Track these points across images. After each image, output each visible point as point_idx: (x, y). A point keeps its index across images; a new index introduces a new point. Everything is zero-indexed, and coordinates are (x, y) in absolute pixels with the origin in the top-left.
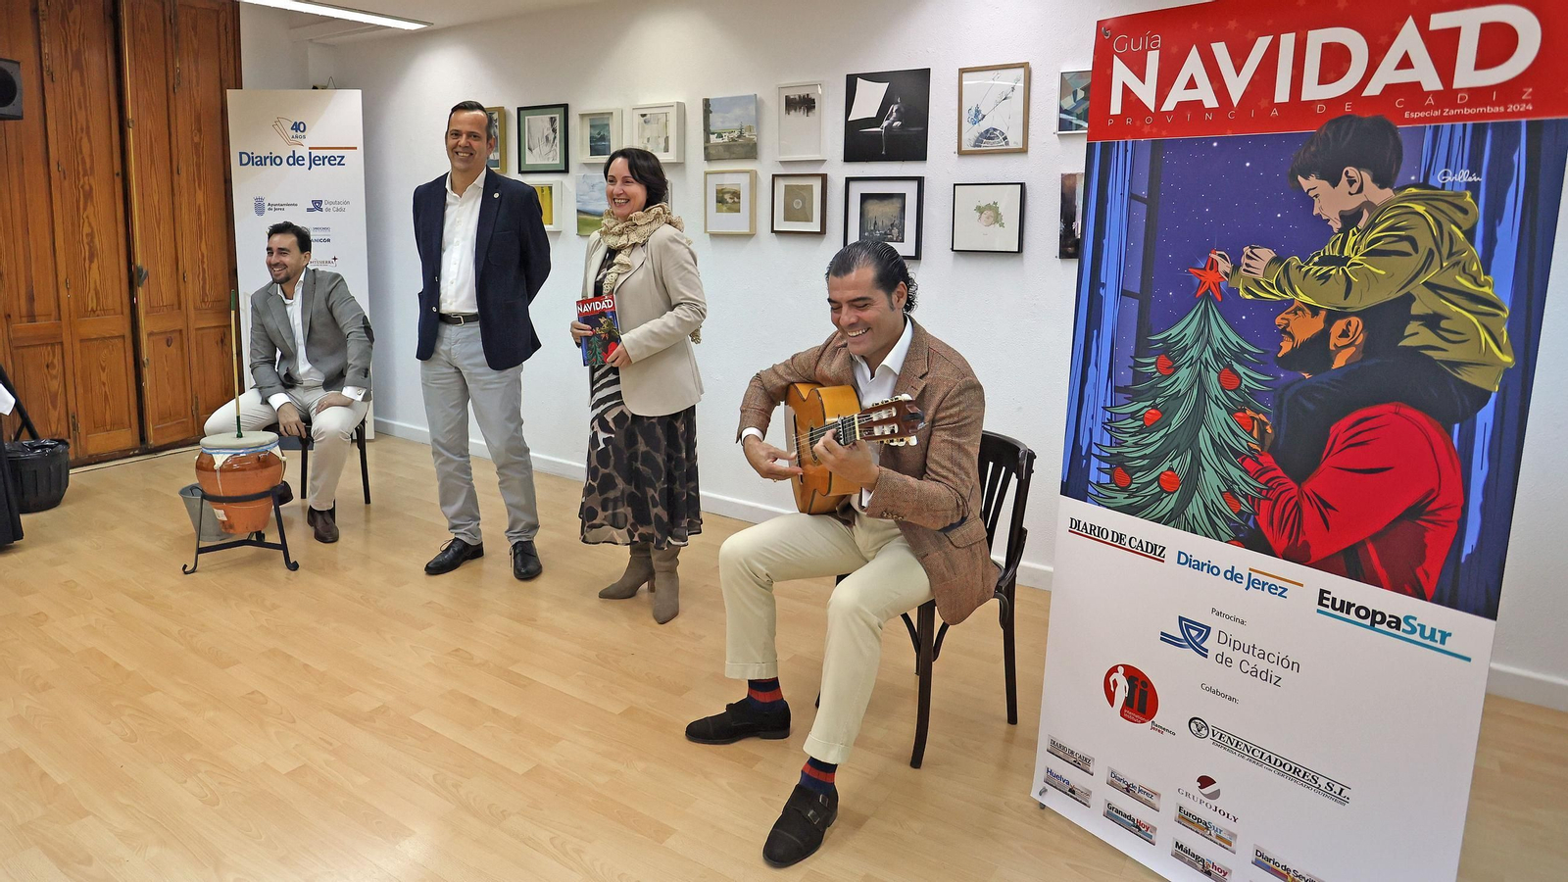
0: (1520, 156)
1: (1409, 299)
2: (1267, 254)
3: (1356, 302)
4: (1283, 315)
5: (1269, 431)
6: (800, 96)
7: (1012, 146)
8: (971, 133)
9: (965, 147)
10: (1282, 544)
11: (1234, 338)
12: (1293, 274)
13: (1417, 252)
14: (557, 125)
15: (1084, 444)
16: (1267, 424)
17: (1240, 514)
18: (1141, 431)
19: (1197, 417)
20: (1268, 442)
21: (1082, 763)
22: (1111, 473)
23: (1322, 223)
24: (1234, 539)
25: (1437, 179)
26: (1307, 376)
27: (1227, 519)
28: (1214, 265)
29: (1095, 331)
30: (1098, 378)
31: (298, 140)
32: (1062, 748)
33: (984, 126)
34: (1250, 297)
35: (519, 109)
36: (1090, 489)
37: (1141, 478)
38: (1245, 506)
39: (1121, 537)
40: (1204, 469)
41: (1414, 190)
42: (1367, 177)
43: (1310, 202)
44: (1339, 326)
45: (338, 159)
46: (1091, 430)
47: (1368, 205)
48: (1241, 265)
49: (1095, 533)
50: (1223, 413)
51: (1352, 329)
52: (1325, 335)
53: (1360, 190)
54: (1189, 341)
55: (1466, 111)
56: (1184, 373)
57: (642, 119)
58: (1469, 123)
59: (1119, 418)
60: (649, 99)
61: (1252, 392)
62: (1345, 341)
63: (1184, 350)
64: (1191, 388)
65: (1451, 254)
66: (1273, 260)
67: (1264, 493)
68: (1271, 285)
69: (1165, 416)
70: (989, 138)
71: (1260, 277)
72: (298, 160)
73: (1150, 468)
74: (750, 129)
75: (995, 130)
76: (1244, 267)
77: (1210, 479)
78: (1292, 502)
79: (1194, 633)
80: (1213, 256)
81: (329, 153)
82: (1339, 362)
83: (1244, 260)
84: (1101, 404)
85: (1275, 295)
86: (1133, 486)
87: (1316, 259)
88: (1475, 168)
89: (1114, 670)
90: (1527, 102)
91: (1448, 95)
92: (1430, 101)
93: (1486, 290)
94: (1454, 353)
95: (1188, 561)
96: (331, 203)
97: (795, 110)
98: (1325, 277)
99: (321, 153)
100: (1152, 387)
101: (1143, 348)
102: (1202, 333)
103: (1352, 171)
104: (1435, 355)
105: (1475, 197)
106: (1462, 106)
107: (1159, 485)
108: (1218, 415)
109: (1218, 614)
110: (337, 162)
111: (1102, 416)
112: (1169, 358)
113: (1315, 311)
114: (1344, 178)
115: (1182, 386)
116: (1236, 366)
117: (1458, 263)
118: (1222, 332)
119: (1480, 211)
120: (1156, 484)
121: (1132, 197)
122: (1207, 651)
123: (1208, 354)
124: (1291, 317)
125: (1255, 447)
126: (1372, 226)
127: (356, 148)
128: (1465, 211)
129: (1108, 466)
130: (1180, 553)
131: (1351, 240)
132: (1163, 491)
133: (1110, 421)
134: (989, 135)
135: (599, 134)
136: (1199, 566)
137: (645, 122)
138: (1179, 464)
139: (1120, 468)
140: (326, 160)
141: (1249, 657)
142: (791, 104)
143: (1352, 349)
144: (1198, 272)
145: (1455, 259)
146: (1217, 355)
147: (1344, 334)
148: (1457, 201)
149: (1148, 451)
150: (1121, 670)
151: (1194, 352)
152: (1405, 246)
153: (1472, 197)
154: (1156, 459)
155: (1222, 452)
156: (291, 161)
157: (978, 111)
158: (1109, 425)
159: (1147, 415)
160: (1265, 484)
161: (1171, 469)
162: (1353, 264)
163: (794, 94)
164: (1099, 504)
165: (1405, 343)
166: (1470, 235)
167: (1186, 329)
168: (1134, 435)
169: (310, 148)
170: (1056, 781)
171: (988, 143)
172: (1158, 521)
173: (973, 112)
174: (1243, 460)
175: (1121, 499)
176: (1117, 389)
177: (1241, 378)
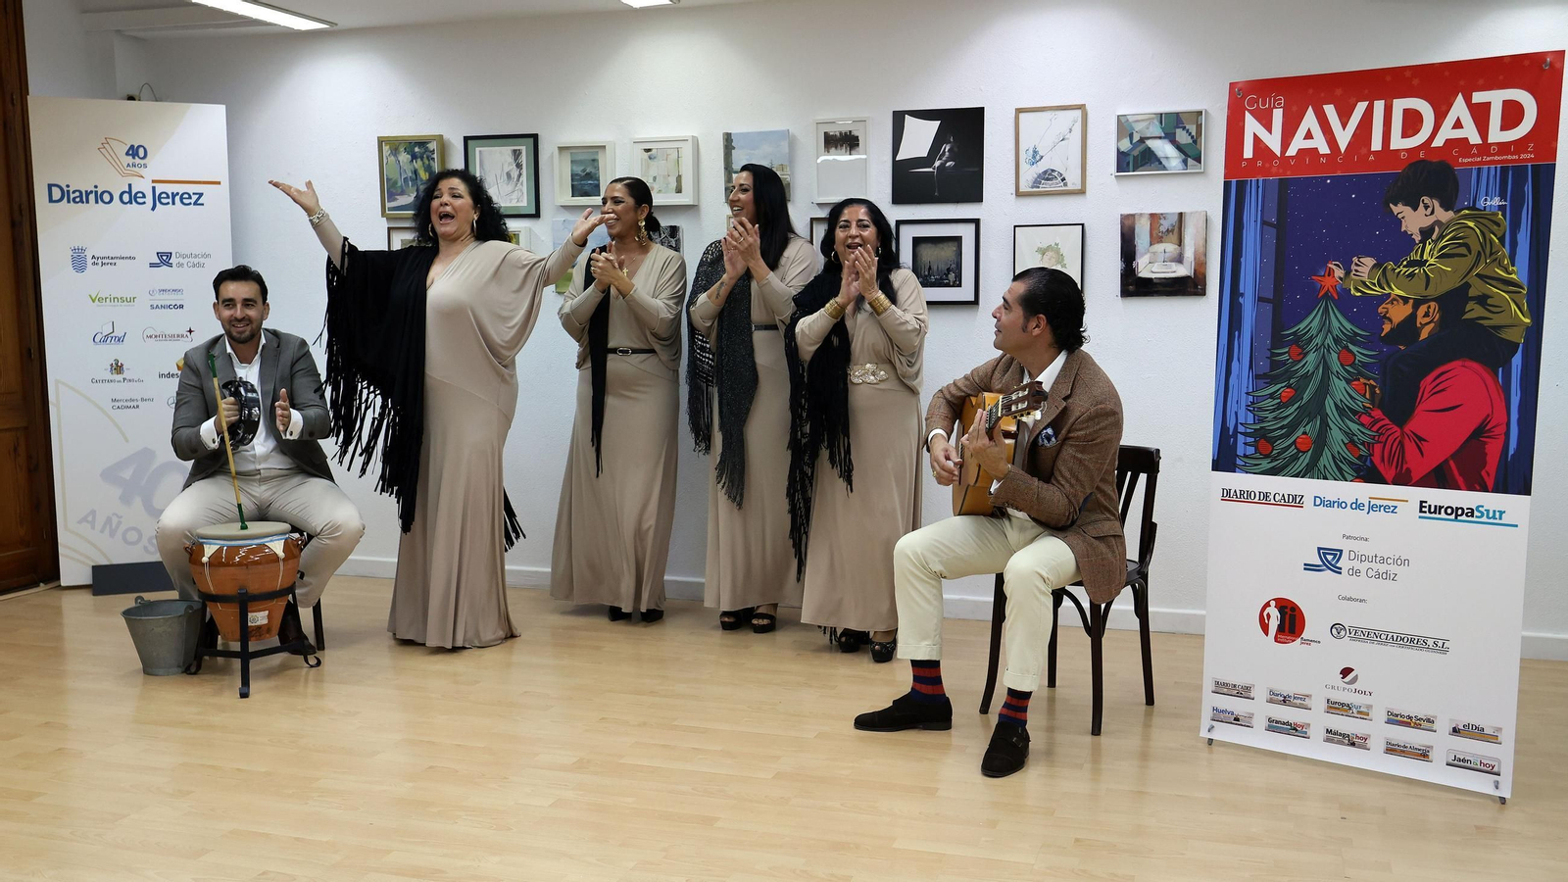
0: (1528, 188)
1: (1467, 286)
2: (1369, 262)
3: (1432, 292)
4: (1384, 305)
5: (1378, 392)
6: (841, 133)
7: (1070, 187)
8: (1028, 174)
9: (1023, 188)
10: (1390, 474)
11: (1348, 326)
12: (1389, 274)
13: (1470, 252)
14: (523, 159)
15: (1231, 425)
16: (1376, 387)
17: (1360, 458)
18: (1279, 406)
19: (1324, 389)
20: (1377, 402)
21: (1244, 692)
22: (1255, 445)
23: (1408, 237)
24: (1356, 478)
25: (1481, 204)
26: (1402, 348)
27: (1350, 464)
28: (1331, 272)
29: (1237, 333)
30: (1240, 369)
31: (137, 169)
32: (1225, 685)
33: (1041, 167)
34: (1359, 294)
35: (466, 139)
36: (1239, 462)
37: (1281, 444)
38: (1364, 451)
39: (1266, 496)
40: (1330, 429)
41: (1467, 212)
42: (1436, 204)
43: (1399, 222)
44: (1422, 309)
45: (195, 197)
46: (1236, 413)
47: (1438, 222)
48: (1351, 271)
49: (1244, 497)
50: (1343, 384)
51: (1431, 310)
52: (1413, 317)
53: (1432, 213)
54: (1314, 332)
55: (1496, 158)
56: (1311, 358)
57: (646, 155)
58: (1499, 166)
59: (1260, 399)
60: (652, 132)
61: (1364, 365)
62: (1427, 320)
63: (1311, 339)
64: (1317, 368)
65: (1491, 254)
66: (1374, 266)
67: (1376, 438)
68: (1374, 284)
69: (1298, 392)
70: (1048, 179)
71: (1366, 279)
72: (136, 197)
73: (1287, 436)
74: (782, 167)
75: (1053, 171)
76: (1354, 272)
77: (1336, 436)
78: (1398, 440)
79: (1330, 557)
80: (1330, 265)
81: (180, 189)
82: (1424, 334)
83: (1353, 267)
84: (1244, 390)
85: (1377, 291)
86: (1275, 452)
87: (1405, 263)
88: (1503, 197)
89: (1268, 605)
90: (1531, 152)
91: (1485, 147)
92: (1475, 151)
93: (1513, 276)
94: (1496, 320)
95: (1322, 502)
96: (184, 256)
97: (836, 148)
98: (1412, 275)
99: (170, 189)
100: (1287, 371)
101: (1278, 340)
102: (1324, 325)
103: (1427, 200)
104: (1485, 323)
105: (1504, 215)
106: (1494, 155)
107: (1296, 448)
108: (1339, 387)
109: (1347, 538)
110: (193, 201)
111: (1245, 400)
112: (1299, 347)
113: (1405, 300)
114: (1421, 204)
115: (1310, 368)
116: (1351, 347)
117: (1496, 259)
118: (1339, 323)
119: (1507, 223)
120: (1293, 447)
121: (1264, 223)
122: (1341, 569)
123: (1329, 341)
124: (1389, 306)
125: (1368, 405)
126: (1441, 237)
127: (219, 183)
128: (1498, 225)
129: (1253, 440)
130: (1315, 497)
131: (1428, 248)
132: (1299, 451)
133: (1253, 403)
134: (1048, 175)
135: (584, 171)
136: (1331, 504)
137: (650, 158)
138: (1310, 428)
139: (1263, 439)
140: (177, 198)
141: (1373, 565)
142: (832, 142)
143: (1432, 325)
144: (1320, 278)
145: (1494, 257)
146: (1337, 340)
147: (1426, 315)
148: (1493, 219)
149: (1285, 422)
150: (1273, 603)
151: (1318, 340)
152: (1463, 250)
153: (1502, 215)
154: (1292, 427)
155: (1343, 412)
156: (126, 198)
157: (1035, 152)
158: (1252, 407)
159: (1284, 394)
160: (1377, 432)
161: (1304, 433)
162: (1430, 265)
163: (834, 130)
164: (1247, 473)
165: (1465, 317)
166: (1502, 240)
167: (1311, 323)
168: (1274, 411)
169: (153, 181)
170: (1222, 716)
171: (1047, 184)
172: (1296, 476)
173: (1031, 152)
174: (1360, 417)
175: (1265, 464)
176: (1257, 377)
177: (1355, 355)
